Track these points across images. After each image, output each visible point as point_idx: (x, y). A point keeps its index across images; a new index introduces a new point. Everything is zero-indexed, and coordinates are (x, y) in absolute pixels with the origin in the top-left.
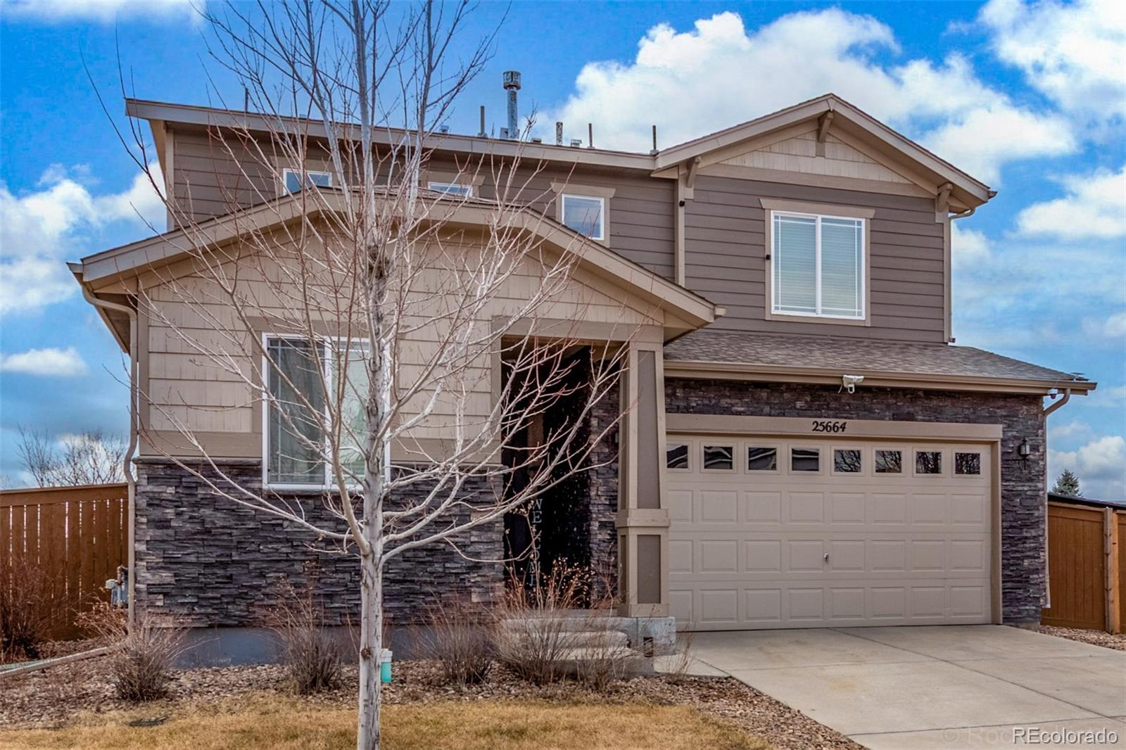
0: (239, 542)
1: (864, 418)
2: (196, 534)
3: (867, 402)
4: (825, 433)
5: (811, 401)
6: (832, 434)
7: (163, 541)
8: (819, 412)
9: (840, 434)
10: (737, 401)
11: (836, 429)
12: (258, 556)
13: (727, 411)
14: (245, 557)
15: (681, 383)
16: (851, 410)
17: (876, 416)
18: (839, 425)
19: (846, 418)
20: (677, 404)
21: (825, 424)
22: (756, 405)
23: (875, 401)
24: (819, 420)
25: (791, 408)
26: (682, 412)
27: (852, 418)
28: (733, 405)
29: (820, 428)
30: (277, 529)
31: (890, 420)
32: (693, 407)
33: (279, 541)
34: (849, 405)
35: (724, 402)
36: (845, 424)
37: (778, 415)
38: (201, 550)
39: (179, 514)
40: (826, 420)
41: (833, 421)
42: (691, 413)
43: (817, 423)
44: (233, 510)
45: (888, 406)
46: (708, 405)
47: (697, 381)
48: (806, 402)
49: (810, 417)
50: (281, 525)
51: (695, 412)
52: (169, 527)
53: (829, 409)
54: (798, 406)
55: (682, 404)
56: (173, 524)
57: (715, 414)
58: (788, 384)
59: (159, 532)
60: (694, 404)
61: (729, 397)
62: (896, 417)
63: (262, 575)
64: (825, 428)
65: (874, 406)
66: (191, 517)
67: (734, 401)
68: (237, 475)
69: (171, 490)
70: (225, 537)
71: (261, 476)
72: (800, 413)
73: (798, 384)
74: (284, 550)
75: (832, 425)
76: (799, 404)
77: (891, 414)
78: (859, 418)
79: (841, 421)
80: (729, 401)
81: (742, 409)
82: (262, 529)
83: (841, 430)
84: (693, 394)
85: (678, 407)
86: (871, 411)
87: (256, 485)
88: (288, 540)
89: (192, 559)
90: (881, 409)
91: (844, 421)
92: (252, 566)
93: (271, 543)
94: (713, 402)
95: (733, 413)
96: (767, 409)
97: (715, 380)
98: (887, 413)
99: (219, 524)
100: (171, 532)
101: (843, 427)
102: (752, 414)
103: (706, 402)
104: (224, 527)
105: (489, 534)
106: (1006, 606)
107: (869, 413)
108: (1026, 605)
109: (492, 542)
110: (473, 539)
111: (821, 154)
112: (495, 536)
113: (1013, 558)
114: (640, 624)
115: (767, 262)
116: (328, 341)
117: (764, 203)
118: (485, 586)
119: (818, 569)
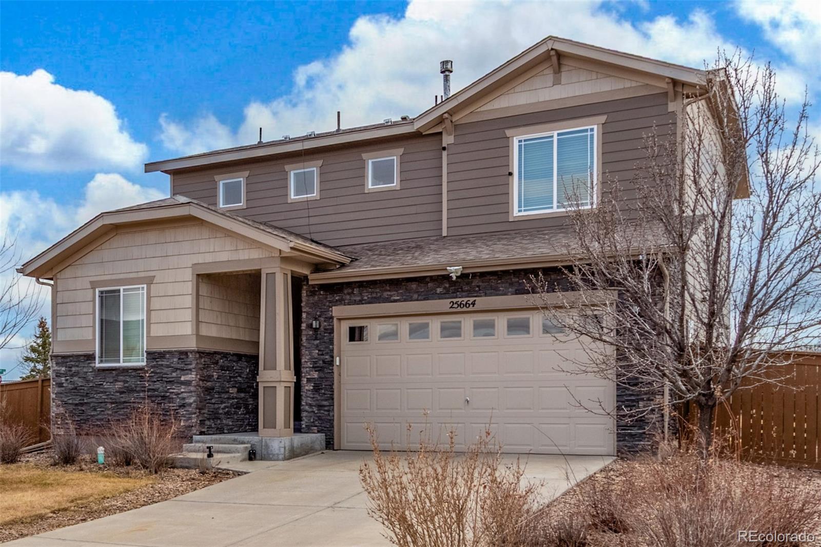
0: (87, 393)
1: (491, 295)
2: (72, 389)
3: (493, 283)
4: (459, 309)
5: (450, 287)
6: (465, 309)
7: (61, 393)
8: (455, 294)
9: (471, 308)
10: (395, 292)
11: (468, 305)
12: (94, 400)
13: (388, 300)
14: (90, 400)
15: (357, 284)
16: (480, 290)
17: (501, 292)
18: (470, 302)
19: (476, 297)
20: (354, 299)
21: (459, 303)
22: (408, 294)
23: (499, 281)
24: (455, 300)
25: (433, 294)
26: (358, 304)
27: (481, 296)
28: (391, 296)
29: (455, 306)
30: (101, 386)
31: (512, 294)
32: (365, 300)
33: (102, 392)
34: (478, 286)
35: (386, 294)
36: (475, 301)
37: (425, 299)
38: (74, 397)
39: (67, 380)
40: (460, 300)
41: (466, 299)
42: (363, 304)
43: (453, 302)
44: (85, 378)
45: (511, 284)
46: (375, 298)
47: (367, 282)
48: (445, 288)
49: (448, 298)
50: (102, 384)
51: (366, 303)
52: (63, 387)
53: (463, 291)
54: (438, 292)
55: (358, 298)
56: (64, 385)
57: (379, 303)
58: (431, 277)
59: (60, 389)
60: (366, 298)
61: (389, 291)
62: (518, 292)
63: (95, 410)
64: (459, 305)
65: (499, 286)
66: (71, 382)
67: (392, 293)
68: (87, 360)
69: (63, 369)
70: (82, 391)
71: (95, 360)
72: (440, 297)
73: (438, 276)
74: (104, 397)
75: (464, 303)
76: (439, 290)
77: (514, 290)
78: (486, 295)
79: (472, 299)
80: (389, 293)
81: (398, 298)
82: (96, 387)
83: (471, 306)
84: (365, 291)
85: (355, 300)
86: (496, 289)
87: (93, 365)
88: (106, 392)
89: (70, 402)
90: (505, 287)
91: (475, 298)
92: (91, 405)
93: (99, 393)
94: (379, 295)
95: (392, 302)
96: (415, 296)
97: (380, 280)
98: (510, 290)
99: (80, 384)
100: (63, 389)
101: (473, 304)
102: (405, 300)
103: (374, 295)
104: (81, 386)
105: (190, 388)
106: (620, 441)
107: (495, 292)
108: (641, 441)
109: (191, 392)
110: (182, 390)
111: (557, 82)
112: (192, 389)
113: (627, 400)
114: (263, 440)
115: (510, 177)
116: (122, 288)
117: (508, 133)
118: (187, 416)
119: (461, 409)
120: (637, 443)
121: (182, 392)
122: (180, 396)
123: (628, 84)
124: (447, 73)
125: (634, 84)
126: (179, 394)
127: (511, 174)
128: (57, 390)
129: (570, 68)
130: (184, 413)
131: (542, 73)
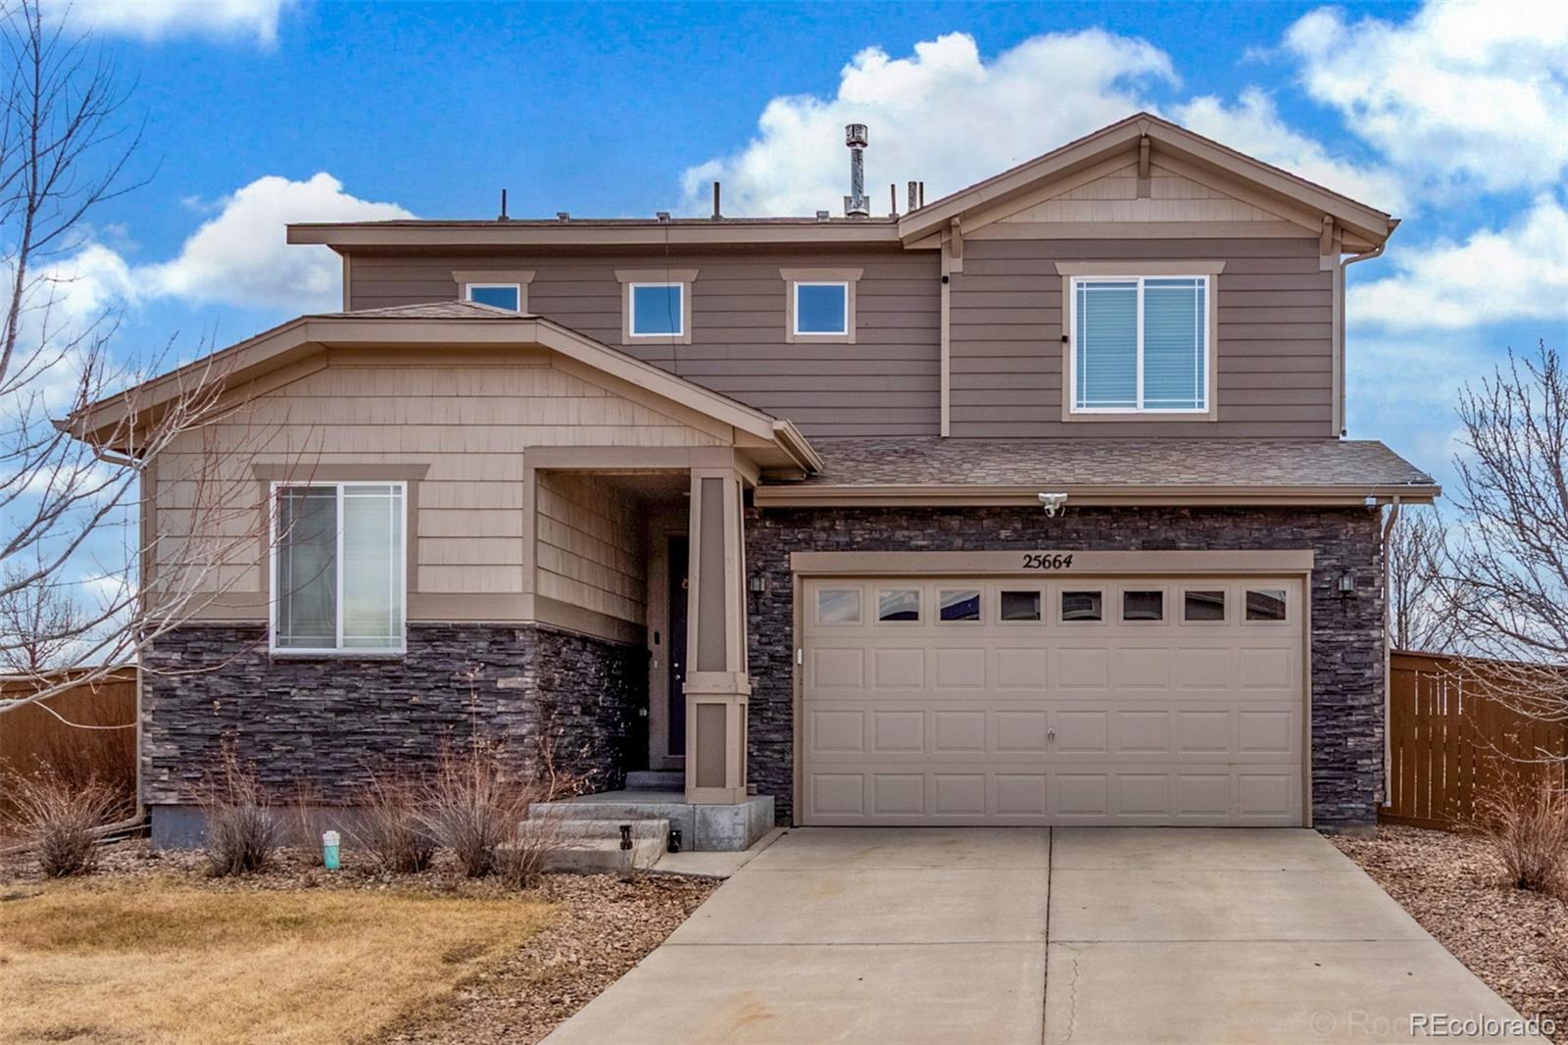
0: (245, 713)
1: (1099, 548)
2: (201, 703)
3: (1104, 526)
4: (1041, 570)
5: (1023, 529)
6: (1052, 570)
7: (170, 711)
8: (1033, 543)
9: (1064, 570)
10: (917, 533)
11: (1057, 564)
12: (264, 727)
13: (904, 546)
14: (252, 728)
15: (842, 513)
16: (1079, 538)
17: (1116, 545)
18: (1062, 559)
19: (1072, 549)
20: (836, 539)
21: (1041, 559)
22: (943, 537)
23: (1115, 525)
24: (1033, 554)
25: (992, 540)
26: (843, 550)
27: (1082, 549)
28: (911, 538)
29: (1035, 563)
30: (285, 698)
31: (1138, 549)
32: (858, 543)
33: (286, 711)
34: (1077, 531)
35: (900, 535)
36: (1071, 556)
37: (975, 549)
38: (207, 721)
39: (185, 682)
40: (1043, 553)
41: (1054, 553)
42: (854, 550)
43: (1029, 556)
44: (239, 677)
45: (1136, 531)
46: (878, 540)
47: (863, 509)
48: (1015, 530)
49: (1021, 549)
50: (287, 693)
51: (859, 549)
52: (174, 696)
53: (1047, 538)
54: (1002, 537)
55: (843, 539)
56: (178, 693)
57: (887, 550)
58: (989, 508)
59: (165, 702)
60: (859, 539)
61: (907, 529)
62: (1146, 546)
63: (268, 749)
64: (1042, 563)
65: (1114, 533)
66: (197, 686)
67: (912, 534)
68: (244, 639)
69: (177, 656)
70: (230, 707)
71: (266, 639)
72: (1007, 545)
73: (1002, 507)
74: (291, 721)
75: (1051, 559)
76: (1003, 534)
77: (1140, 542)
78: (1090, 548)
79: (1065, 554)
80: (906, 533)
81: (925, 543)
82: (269, 698)
83: (1064, 565)
84: (858, 527)
85: (838, 543)
86: (1109, 539)
87: (262, 650)
88: (297, 711)
89: (197, 730)
90: (1126, 537)
91: (1069, 553)
92: (257, 739)
93: (278, 713)
94: (885, 535)
95: (911, 550)
96: (959, 542)
97: (888, 508)
98: (1134, 541)
99: (225, 692)
100: (175, 701)
101: (1068, 562)
102: (939, 548)
103: (876, 535)
104: (229, 696)
105: (518, 703)
106: (1318, 802)
107: (1106, 542)
108: (1351, 802)
109: (523, 712)
110: (500, 709)
111: (1144, 194)
112: (524, 706)
113: (1329, 736)
114: (698, 811)
115: (1064, 345)
116: (340, 486)
117: (1061, 267)
118: (513, 763)
119: (1039, 749)
120: (1345, 805)
121: (499, 713)
122: (494, 721)
123: (1258, 216)
124: (859, 146)
125: (1268, 217)
126: (490, 717)
127: (1065, 339)
128: (157, 703)
129: (1166, 173)
130: (506, 755)
131: (1117, 174)
